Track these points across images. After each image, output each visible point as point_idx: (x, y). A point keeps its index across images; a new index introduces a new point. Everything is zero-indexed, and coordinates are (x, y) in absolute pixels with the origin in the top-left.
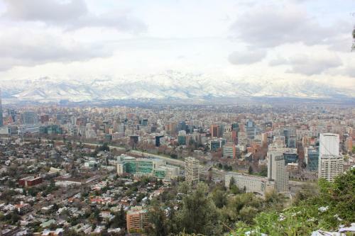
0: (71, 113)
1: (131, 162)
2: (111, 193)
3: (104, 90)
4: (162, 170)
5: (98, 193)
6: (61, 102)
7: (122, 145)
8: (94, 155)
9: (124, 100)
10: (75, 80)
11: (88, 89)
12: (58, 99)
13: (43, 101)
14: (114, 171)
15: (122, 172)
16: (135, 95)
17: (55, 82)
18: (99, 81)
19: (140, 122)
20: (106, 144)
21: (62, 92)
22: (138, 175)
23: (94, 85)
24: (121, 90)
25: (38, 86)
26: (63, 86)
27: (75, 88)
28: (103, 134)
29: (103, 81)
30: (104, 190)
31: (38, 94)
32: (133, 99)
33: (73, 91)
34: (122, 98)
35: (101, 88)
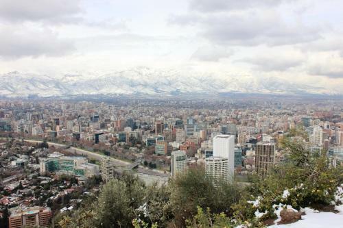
0: (33, 109)
1: (55, 160)
2: (20, 193)
3: (75, 85)
4: (82, 168)
5: (7, 193)
6: (29, 97)
7: (64, 142)
9: (93, 95)
10: (45, 75)
11: (57, 84)
12: (26, 94)
13: (9, 96)
16: (105, 91)
17: (24, 77)
18: (70, 76)
21: (31, 87)
23: (64, 80)
24: (91, 86)
25: (7, 81)
26: (32, 81)
27: (44, 83)
28: (50, 130)
29: (73, 76)
31: (7, 89)
32: (102, 94)
33: (42, 86)
34: (91, 93)
35: (71, 83)
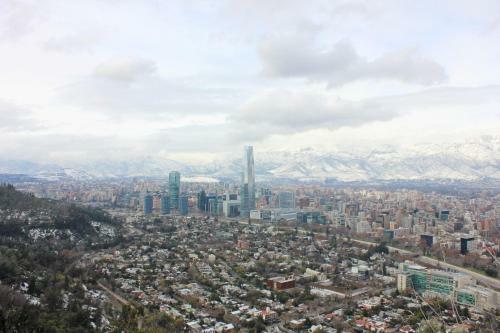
0: (339, 197)
1: (418, 273)
2: (385, 316)
3: (386, 166)
4: (469, 292)
5: (367, 313)
6: (326, 181)
7: (407, 248)
8: (366, 258)
9: (414, 181)
10: (346, 152)
11: (363, 164)
12: (322, 177)
13: (303, 180)
14: (393, 285)
15: (404, 287)
16: (431, 174)
17: (319, 154)
18: (378, 153)
19: (437, 215)
20: (385, 243)
21: (329, 168)
22: (429, 294)
23: (371, 159)
24: (411, 167)
25: (298, 160)
26: (330, 160)
27: (345, 163)
28: (381, 228)
29: (384, 153)
30: (376, 310)
31: (299, 170)
32: (427, 180)
33: (343, 167)
34: (412, 178)
35: (381, 164)
